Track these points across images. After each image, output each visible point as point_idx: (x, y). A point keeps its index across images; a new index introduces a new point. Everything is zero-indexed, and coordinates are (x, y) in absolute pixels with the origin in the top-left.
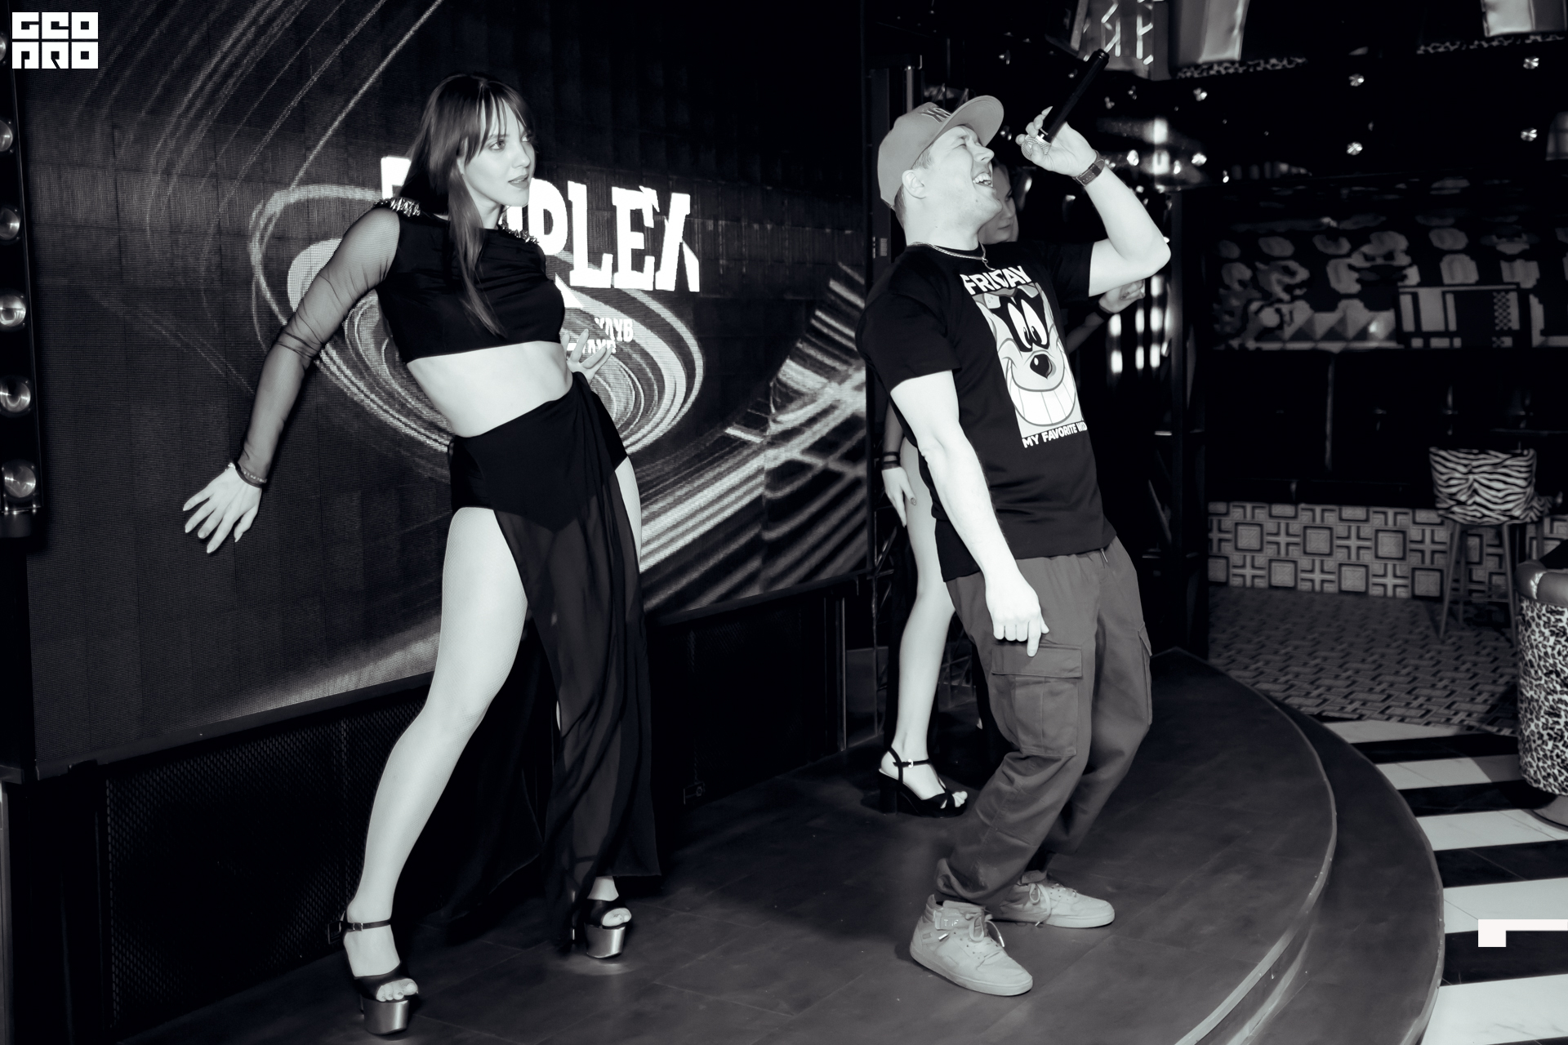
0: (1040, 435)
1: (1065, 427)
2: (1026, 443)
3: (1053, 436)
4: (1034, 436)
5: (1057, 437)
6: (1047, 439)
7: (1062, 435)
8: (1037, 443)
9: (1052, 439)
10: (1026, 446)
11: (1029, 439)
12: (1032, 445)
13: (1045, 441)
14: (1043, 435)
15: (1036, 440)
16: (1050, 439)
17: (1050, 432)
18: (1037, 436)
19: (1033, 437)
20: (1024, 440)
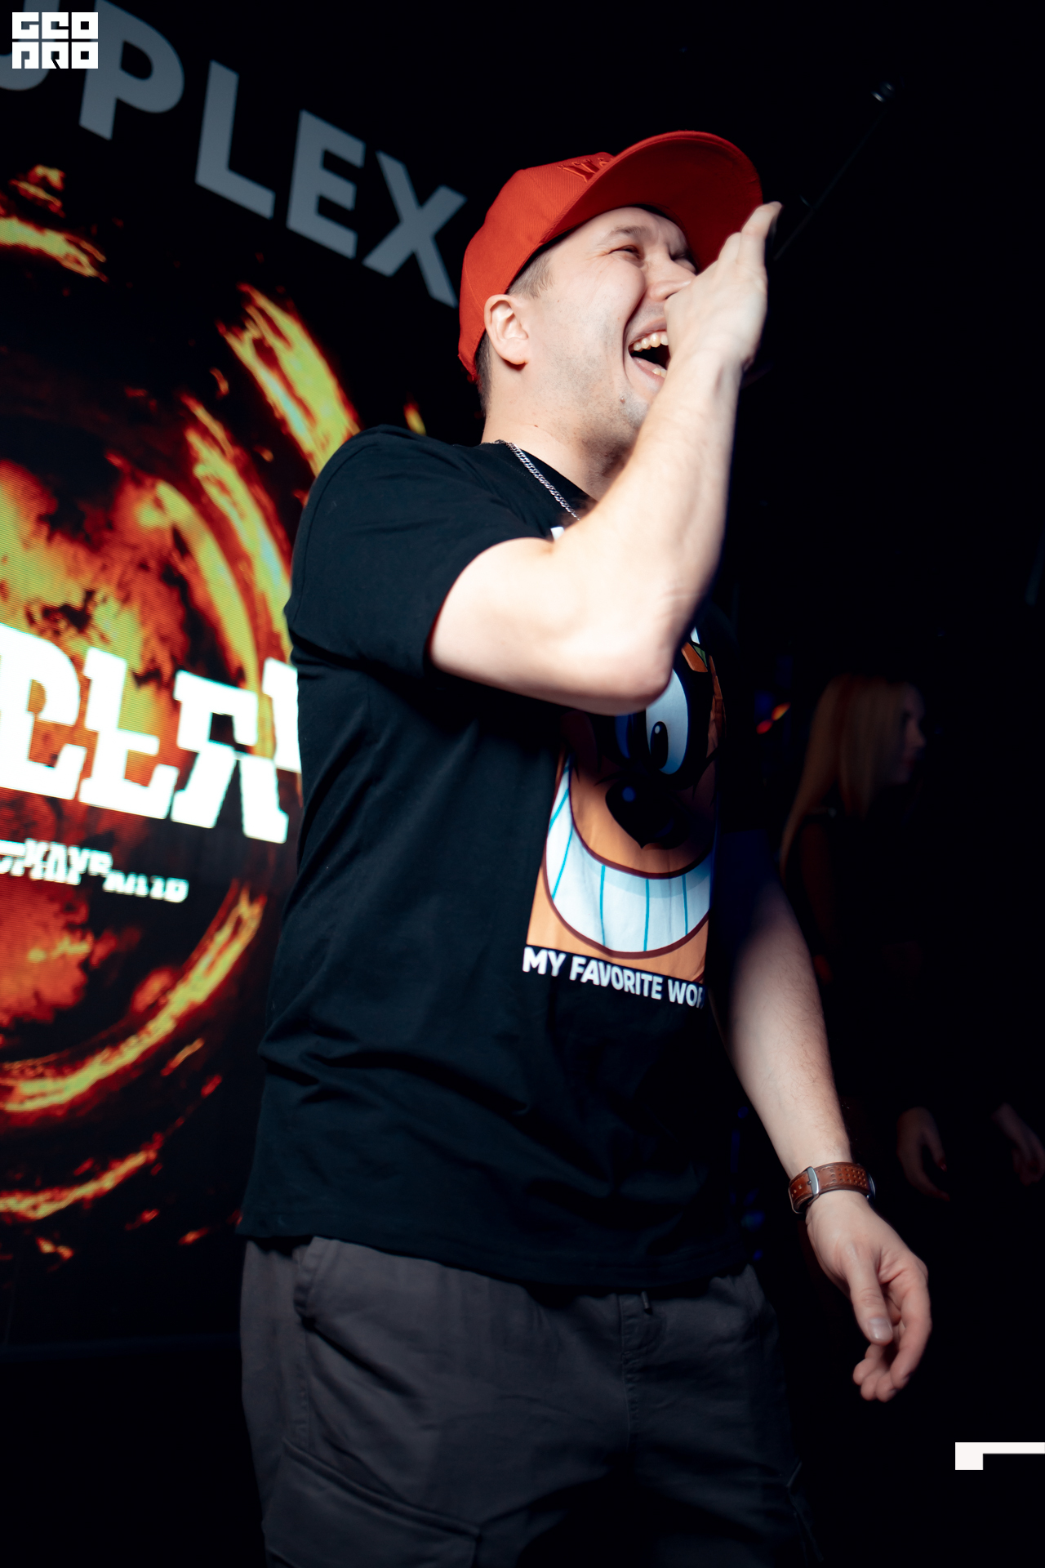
0: (570, 957)
1: (628, 973)
2: (530, 960)
3: (595, 974)
4: (558, 952)
5: (605, 983)
6: (580, 976)
7: (617, 986)
8: (555, 972)
9: (590, 982)
10: (526, 969)
11: (543, 954)
12: (542, 971)
13: (573, 977)
14: (577, 961)
15: (557, 963)
16: (584, 980)
17: (593, 964)
18: (562, 957)
19: (552, 955)
20: (528, 952)
